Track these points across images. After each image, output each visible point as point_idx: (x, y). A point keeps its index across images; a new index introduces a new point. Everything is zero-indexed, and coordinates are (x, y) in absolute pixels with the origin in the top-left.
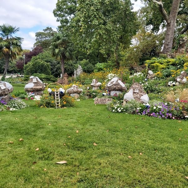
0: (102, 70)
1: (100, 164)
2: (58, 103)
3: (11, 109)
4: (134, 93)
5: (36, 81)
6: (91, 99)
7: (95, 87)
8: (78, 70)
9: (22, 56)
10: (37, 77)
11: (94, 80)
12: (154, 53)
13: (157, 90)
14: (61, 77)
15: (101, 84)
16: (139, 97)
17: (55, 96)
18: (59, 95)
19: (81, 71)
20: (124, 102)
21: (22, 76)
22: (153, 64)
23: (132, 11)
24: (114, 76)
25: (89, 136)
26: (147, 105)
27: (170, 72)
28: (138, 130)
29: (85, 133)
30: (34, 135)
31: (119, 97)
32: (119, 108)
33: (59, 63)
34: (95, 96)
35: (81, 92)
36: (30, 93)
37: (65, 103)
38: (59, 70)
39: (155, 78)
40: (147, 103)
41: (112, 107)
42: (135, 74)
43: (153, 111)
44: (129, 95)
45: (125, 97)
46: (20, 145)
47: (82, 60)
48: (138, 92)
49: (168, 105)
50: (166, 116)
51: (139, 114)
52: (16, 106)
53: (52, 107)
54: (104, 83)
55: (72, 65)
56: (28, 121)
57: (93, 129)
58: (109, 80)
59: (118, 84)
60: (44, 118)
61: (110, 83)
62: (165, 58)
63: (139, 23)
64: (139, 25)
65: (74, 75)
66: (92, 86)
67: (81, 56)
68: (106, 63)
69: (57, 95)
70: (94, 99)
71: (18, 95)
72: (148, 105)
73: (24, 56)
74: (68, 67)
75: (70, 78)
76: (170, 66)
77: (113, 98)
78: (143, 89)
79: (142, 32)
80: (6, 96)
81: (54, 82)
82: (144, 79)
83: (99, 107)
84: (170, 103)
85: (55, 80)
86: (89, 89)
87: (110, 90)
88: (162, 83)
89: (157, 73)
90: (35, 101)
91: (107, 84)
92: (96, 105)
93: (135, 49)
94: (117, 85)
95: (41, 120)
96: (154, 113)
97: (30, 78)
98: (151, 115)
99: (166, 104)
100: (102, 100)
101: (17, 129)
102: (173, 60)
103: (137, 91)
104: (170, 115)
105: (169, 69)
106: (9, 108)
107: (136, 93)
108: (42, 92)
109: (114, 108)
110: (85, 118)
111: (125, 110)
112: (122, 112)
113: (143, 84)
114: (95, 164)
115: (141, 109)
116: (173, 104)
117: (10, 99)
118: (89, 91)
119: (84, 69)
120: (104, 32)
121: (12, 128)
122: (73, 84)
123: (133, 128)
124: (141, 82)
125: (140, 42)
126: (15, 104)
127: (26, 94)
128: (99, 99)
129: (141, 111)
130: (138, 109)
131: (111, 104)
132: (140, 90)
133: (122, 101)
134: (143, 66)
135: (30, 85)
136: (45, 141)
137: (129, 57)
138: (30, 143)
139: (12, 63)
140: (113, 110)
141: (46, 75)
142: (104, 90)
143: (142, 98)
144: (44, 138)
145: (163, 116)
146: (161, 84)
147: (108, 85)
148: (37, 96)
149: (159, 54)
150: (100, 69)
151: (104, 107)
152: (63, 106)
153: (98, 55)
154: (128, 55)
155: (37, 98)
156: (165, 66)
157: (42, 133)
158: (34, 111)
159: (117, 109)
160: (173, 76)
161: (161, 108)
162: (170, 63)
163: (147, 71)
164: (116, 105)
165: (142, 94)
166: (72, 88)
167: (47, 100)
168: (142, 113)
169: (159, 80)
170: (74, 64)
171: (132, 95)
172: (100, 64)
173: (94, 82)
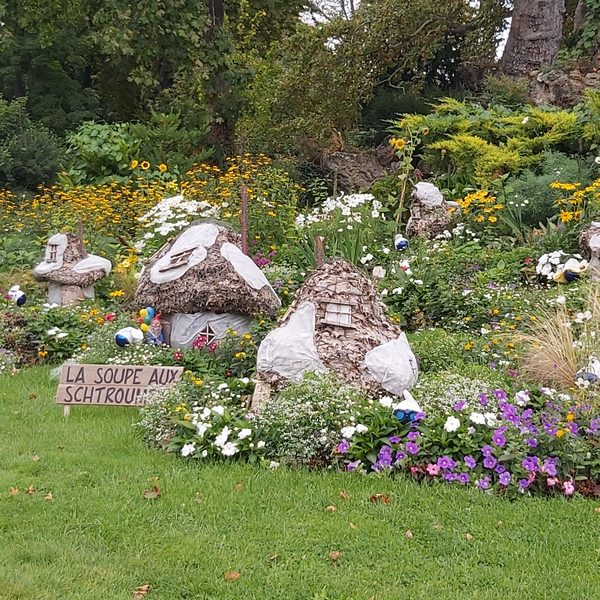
0: (113, 168)
4: (323, 327)
6: (36, 370)
7: (63, 284)
11: (59, 239)
12: (450, 68)
13: (469, 310)
15: (106, 264)
16: (352, 357)
20: (261, 392)
22: (445, 143)
24: (199, 211)
26: (403, 406)
27: (551, 193)
31: (229, 357)
32: (226, 432)
34: (64, 351)
39: (456, 231)
40: (406, 393)
41: (175, 421)
42: (330, 204)
43: (442, 447)
44: (290, 345)
45: (265, 356)
48: (345, 321)
49: (536, 404)
50: (521, 477)
51: (356, 464)
54: (126, 263)
58: (161, 241)
59: (224, 269)
61: (165, 262)
62: (515, 103)
66: (42, 279)
68: (137, 127)
70: (58, 372)
72: (409, 404)
76: (551, 157)
78: (380, 304)
82: (392, 237)
83: (86, 423)
84: (548, 391)
86: (21, 302)
87: (166, 305)
88: (501, 266)
89: (469, 199)
91: (149, 264)
92: (67, 409)
94: (212, 272)
96: (447, 460)
98: (433, 469)
99: (522, 398)
100: (113, 377)
102: (566, 118)
103: (339, 316)
104: (547, 467)
105: (539, 172)
107: (333, 327)
109: (194, 431)
111: (261, 444)
112: (243, 455)
113: (379, 272)
115: (364, 435)
116: (566, 397)
118: (23, 312)
124: (370, 257)
128: (91, 372)
129: (369, 446)
130: (348, 432)
131: (172, 403)
132: (359, 311)
133: (246, 381)
134: (380, 150)
140: (181, 445)
142: (130, 305)
143: (374, 359)
145: (505, 479)
147: (157, 277)
149: (480, 77)
150: (100, 168)
151: (123, 427)
153: (89, 71)
156: (516, 157)
159: (210, 437)
160: (566, 216)
161: (491, 424)
162: (549, 137)
163: (410, 187)
164: (207, 412)
165: (372, 334)
168: (372, 458)
169: (482, 244)
171: (310, 342)
172: (104, 130)
173: (60, 250)
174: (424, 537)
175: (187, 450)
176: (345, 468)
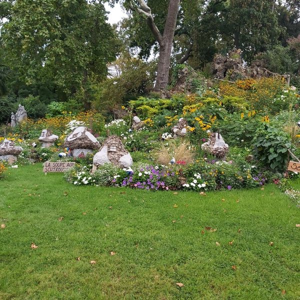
0: (60, 113)
1: (39, 282)
4: (109, 152)
6: (39, 164)
7: (46, 142)
8: (19, 113)
11: (45, 131)
13: (146, 147)
15: (57, 137)
16: (116, 159)
20: (94, 168)
22: (140, 107)
24: (80, 123)
26: (128, 170)
27: (165, 119)
31: (88, 159)
32: (85, 178)
34: (46, 159)
35: (19, 152)
39: (143, 128)
40: (129, 167)
41: (73, 176)
43: (138, 180)
44: (101, 156)
45: (95, 159)
47: (26, 96)
48: (115, 150)
49: (160, 169)
50: (156, 186)
51: (117, 185)
54: (62, 137)
58: (71, 131)
59: (86, 138)
61: (71, 136)
62: (157, 98)
63: (121, 42)
66: (41, 141)
67: (24, 89)
68: (65, 103)
70: (44, 164)
72: (130, 170)
75: (4, 128)
76: (165, 111)
77: (78, 162)
79: (125, 56)
82: (128, 130)
83: (50, 176)
84: (162, 166)
87: (72, 147)
88: (154, 136)
89: (146, 121)
91: (67, 137)
93: (115, 83)
94: (83, 138)
96: (139, 183)
98: (136, 185)
99: (157, 167)
100: (58, 165)
102: (168, 101)
103: (113, 149)
104: (162, 184)
105: (162, 114)
107: (112, 152)
109: (77, 178)
111: (94, 181)
112: (89, 184)
115: (119, 178)
116: (167, 167)
118: (36, 149)
119: (31, 111)
120: (63, 51)
124: (123, 134)
128: (52, 164)
129: (120, 181)
130: (115, 177)
131: (72, 171)
132: (118, 148)
133: (91, 165)
140: (74, 181)
142: (63, 147)
143: (122, 159)
145: (153, 187)
146: (152, 138)
147: (69, 140)
149: (150, 91)
150: (56, 113)
151: (61, 177)
153: (55, 89)
156: (157, 111)
159: (81, 179)
160: (168, 124)
161: (149, 174)
162: (164, 106)
163: (132, 118)
164: (80, 173)
165: (121, 153)
168: (121, 183)
169: (150, 131)
170: (12, 104)
171: (106, 155)
172: (57, 104)
173: (45, 134)
174: (133, 202)
175: (75, 183)
176: (114, 185)
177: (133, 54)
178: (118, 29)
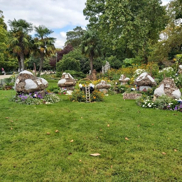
0: (130, 65)
1: (134, 158)
2: (88, 98)
3: (47, 103)
4: (165, 88)
5: (68, 77)
6: (119, 94)
7: (123, 82)
8: (106, 66)
9: (55, 54)
10: (68, 74)
14: (90, 73)
15: (129, 79)
16: (170, 92)
17: (85, 91)
18: (89, 90)
19: (108, 67)
20: (155, 98)
21: (55, 73)
23: (161, 5)
24: (143, 71)
25: (120, 131)
26: (179, 100)
28: (170, 126)
29: (116, 127)
30: (69, 128)
31: (149, 92)
32: (149, 103)
33: (87, 60)
34: (123, 91)
35: (109, 87)
36: (63, 88)
37: (95, 98)
38: (88, 66)
40: (180, 98)
41: (141, 102)
42: (164, 69)
44: (160, 90)
45: (155, 92)
46: (56, 136)
47: (109, 56)
48: (169, 87)
51: (171, 109)
52: (51, 100)
53: (83, 101)
54: (132, 79)
55: (99, 62)
56: (62, 114)
57: (124, 123)
58: (137, 76)
59: (148, 79)
60: (76, 112)
61: (139, 78)
63: (168, 17)
64: (168, 19)
65: (102, 71)
66: (120, 81)
67: (108, 52)
68: (133, 59)
69: (88, 90)
70: (123, 94)
71: (52, 90)
72: (180, 100)
73: (56, 54)
74: (96, 64)
75: (99, 74)
77: (142, 94)
78: (175, 84)
79: (171, 26)
80: (42, 91)
81: (83, 78)
82: (175, 74)
83: (127, 102)
85: (84, 77)
86: (117, 84)
87: (139, 85)
90: (67, 95)
91: (136, 79)
92: (124, 100)
93: (163, 44)
94: (146, 80)
95: (74, 114)
97: (63, 74)
100: (131, 95)
101: (53, 121)
106: (45, 102)
107: (167, 88)
108: (74, 87)
109: (144, 103)
110: (115, 112)
111: (155, 106)
112: (152, 107)
113: (173, 79)
114: (129, 159)
115: (172, 105)
117: (46, 93)
118: (117, 86)
119: (112, 65)
120: (132, 28)
121: (48, 121)
122: (101, 80)
123: (165, 124)
124: (171, 77)
125: (170, 37)
126: (50, 98)
127: (59, 89)
128: (128, 94)
129: (173, 107)
130: (170, 104)
131: (141, 99)
132: (171, 85)
133: (152, 96)
134: (172, 60)
135: (62, 81)
136: (78, 133)
137: (157, 52)
138: (65, 135)
139: (45, 61)
141: (76, 71)
142: (133, 85)
143: (174, 93)
144: (77, 130)
148: (69, 91)
150: (128, 65)
151: (133, 102)
152: (93, 101)
153: (125, 51)
154: (156, 50)
155: (69, 93)
157: (75, 125)
158: (67, 105)
159: (147, 104)
164: (146, 100)
165: (173, 89)
166: (101, 84)
167: (79, 95)
168: (174, 108)
170: (102, 61)
171: (163, 90)
172: (128, 59)
173: (123, 77)
175: (143, 106)
176: (169, 110)
177: (177, 24)
178: (167, 9)
